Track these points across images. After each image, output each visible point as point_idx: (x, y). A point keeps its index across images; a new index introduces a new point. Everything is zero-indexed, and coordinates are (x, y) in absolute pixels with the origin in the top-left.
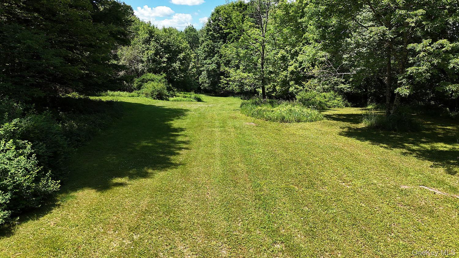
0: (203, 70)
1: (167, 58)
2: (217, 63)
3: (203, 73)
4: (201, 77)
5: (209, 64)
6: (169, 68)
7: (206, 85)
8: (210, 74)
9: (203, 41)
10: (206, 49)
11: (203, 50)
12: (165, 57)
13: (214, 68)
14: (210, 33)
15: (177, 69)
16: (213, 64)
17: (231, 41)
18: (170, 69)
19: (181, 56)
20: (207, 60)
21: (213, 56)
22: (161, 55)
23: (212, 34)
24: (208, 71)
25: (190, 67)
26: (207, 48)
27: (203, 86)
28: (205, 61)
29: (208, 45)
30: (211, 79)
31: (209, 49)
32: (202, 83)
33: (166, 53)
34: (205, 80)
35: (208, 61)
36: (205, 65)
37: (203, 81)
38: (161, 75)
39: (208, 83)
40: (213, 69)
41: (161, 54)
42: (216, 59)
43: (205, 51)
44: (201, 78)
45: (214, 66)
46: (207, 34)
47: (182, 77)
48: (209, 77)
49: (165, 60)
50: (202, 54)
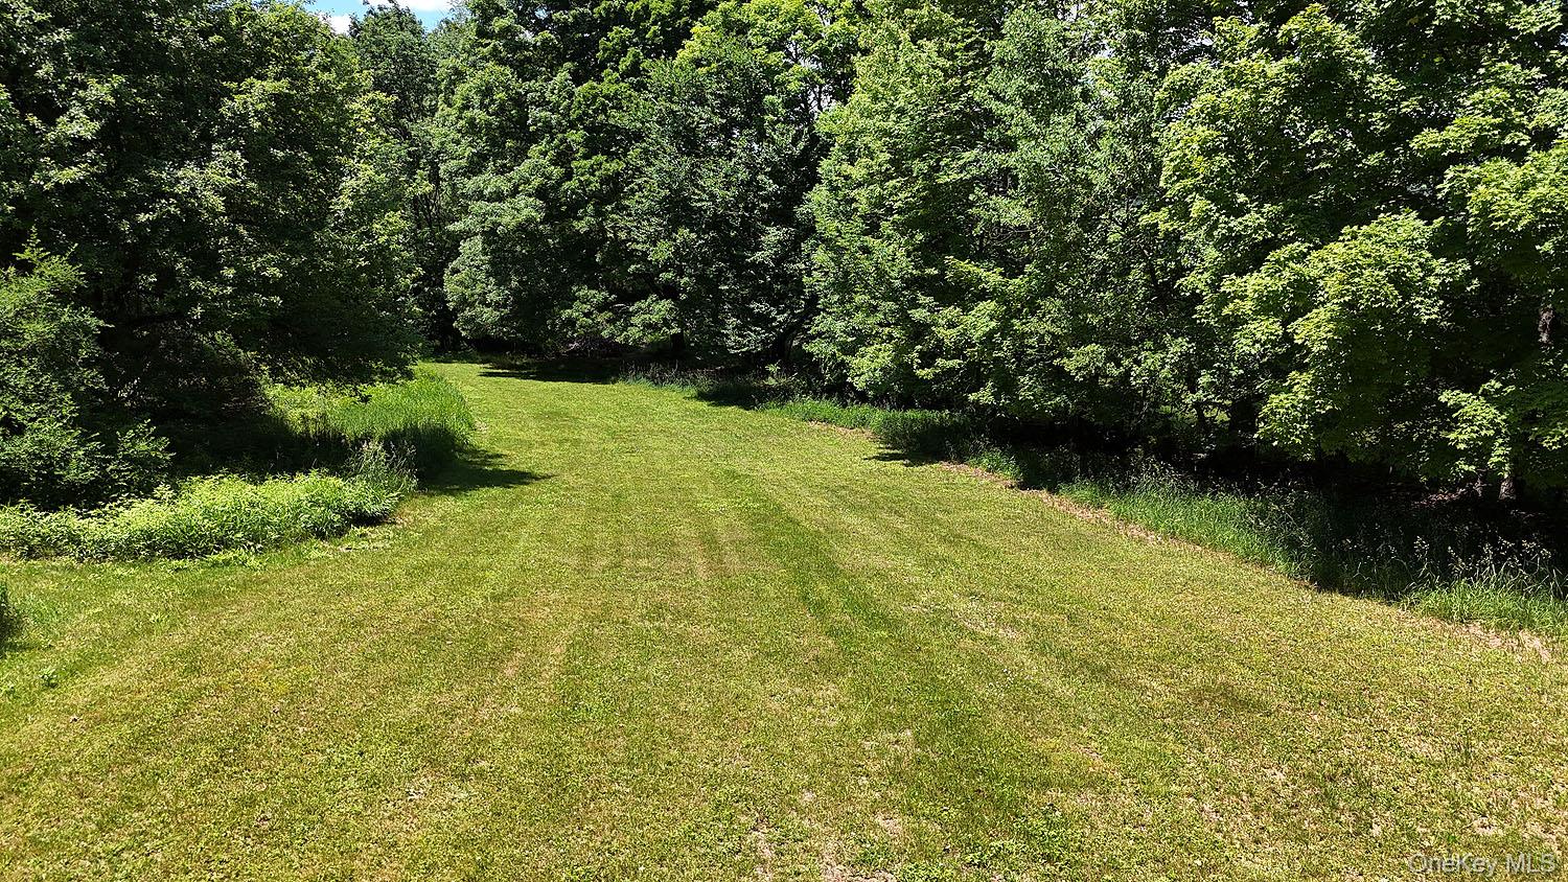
0: (467, 234)
1: (97, 111)
2: (540, 193)
3: (464, 246)
4: (455, 271)
5: (498, 197)
6: (129, 207)
7: (489, 315)
8: (502, 251)
9: (459, 75)
10: (480, 116)
11: (459, 118)
12: (83, 101)
13: (530, 220)
14: (498, 24)
15: (212, 211)
16: (521, 201)
17: (622, 67)
18: (142, 217)
19: (253, 96)
20: (485, 176)
21: (520, 155)
22: (44, 82)
23: (508, 29)
24: (490, 235)
25: (343, 203)
26: (483, 106)
27: (468, 321)
28: (471, 184)
29: (487, 92)
30: (514, 284)
31: (495, 114)
32: (464, 302)
33: (100, 70)
34: (478, 290)
35: (489, 181)
36: (477, 206)
37: (468, 292)
38: (26, 268)
39: (498, 306)
40: (521, 227)
41: (40, 73)
42: (536, 168)
43: (472, 127)
44: (456, 277)
45: (526, 208)
46: (481, 33)
47: (268, 286)
48: (499, 272)
49: (74, 129)
50: (458, 143)
